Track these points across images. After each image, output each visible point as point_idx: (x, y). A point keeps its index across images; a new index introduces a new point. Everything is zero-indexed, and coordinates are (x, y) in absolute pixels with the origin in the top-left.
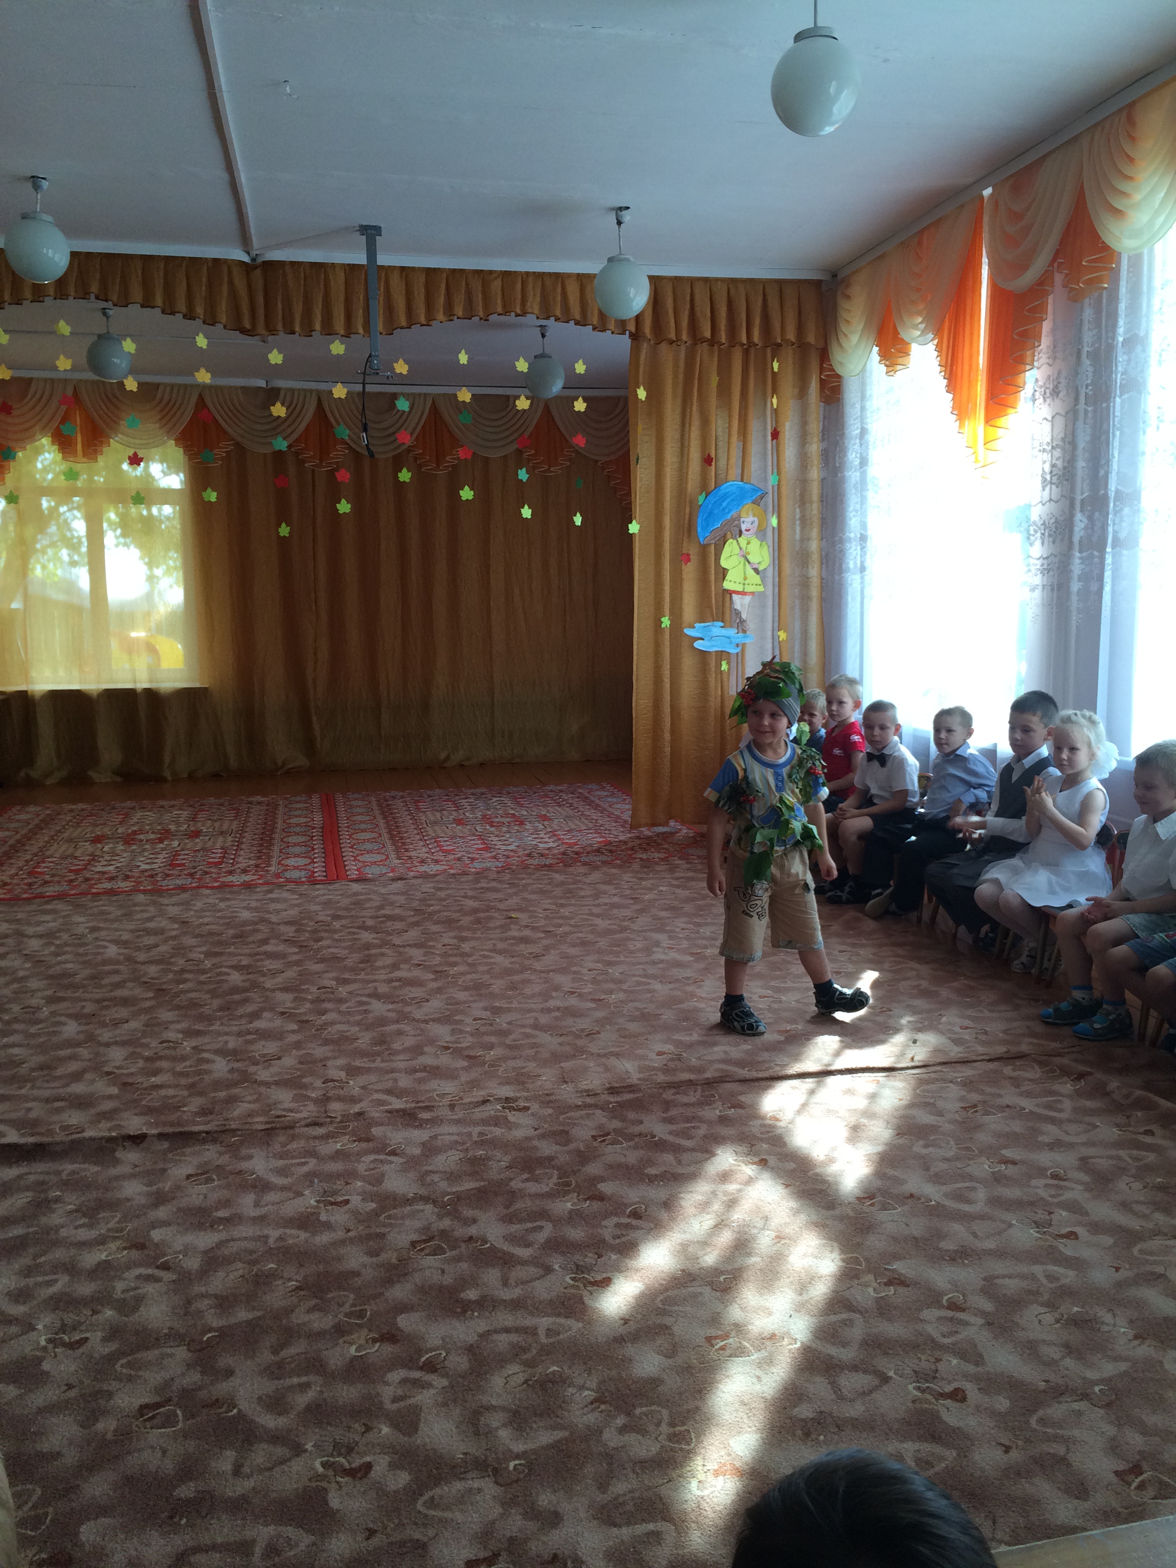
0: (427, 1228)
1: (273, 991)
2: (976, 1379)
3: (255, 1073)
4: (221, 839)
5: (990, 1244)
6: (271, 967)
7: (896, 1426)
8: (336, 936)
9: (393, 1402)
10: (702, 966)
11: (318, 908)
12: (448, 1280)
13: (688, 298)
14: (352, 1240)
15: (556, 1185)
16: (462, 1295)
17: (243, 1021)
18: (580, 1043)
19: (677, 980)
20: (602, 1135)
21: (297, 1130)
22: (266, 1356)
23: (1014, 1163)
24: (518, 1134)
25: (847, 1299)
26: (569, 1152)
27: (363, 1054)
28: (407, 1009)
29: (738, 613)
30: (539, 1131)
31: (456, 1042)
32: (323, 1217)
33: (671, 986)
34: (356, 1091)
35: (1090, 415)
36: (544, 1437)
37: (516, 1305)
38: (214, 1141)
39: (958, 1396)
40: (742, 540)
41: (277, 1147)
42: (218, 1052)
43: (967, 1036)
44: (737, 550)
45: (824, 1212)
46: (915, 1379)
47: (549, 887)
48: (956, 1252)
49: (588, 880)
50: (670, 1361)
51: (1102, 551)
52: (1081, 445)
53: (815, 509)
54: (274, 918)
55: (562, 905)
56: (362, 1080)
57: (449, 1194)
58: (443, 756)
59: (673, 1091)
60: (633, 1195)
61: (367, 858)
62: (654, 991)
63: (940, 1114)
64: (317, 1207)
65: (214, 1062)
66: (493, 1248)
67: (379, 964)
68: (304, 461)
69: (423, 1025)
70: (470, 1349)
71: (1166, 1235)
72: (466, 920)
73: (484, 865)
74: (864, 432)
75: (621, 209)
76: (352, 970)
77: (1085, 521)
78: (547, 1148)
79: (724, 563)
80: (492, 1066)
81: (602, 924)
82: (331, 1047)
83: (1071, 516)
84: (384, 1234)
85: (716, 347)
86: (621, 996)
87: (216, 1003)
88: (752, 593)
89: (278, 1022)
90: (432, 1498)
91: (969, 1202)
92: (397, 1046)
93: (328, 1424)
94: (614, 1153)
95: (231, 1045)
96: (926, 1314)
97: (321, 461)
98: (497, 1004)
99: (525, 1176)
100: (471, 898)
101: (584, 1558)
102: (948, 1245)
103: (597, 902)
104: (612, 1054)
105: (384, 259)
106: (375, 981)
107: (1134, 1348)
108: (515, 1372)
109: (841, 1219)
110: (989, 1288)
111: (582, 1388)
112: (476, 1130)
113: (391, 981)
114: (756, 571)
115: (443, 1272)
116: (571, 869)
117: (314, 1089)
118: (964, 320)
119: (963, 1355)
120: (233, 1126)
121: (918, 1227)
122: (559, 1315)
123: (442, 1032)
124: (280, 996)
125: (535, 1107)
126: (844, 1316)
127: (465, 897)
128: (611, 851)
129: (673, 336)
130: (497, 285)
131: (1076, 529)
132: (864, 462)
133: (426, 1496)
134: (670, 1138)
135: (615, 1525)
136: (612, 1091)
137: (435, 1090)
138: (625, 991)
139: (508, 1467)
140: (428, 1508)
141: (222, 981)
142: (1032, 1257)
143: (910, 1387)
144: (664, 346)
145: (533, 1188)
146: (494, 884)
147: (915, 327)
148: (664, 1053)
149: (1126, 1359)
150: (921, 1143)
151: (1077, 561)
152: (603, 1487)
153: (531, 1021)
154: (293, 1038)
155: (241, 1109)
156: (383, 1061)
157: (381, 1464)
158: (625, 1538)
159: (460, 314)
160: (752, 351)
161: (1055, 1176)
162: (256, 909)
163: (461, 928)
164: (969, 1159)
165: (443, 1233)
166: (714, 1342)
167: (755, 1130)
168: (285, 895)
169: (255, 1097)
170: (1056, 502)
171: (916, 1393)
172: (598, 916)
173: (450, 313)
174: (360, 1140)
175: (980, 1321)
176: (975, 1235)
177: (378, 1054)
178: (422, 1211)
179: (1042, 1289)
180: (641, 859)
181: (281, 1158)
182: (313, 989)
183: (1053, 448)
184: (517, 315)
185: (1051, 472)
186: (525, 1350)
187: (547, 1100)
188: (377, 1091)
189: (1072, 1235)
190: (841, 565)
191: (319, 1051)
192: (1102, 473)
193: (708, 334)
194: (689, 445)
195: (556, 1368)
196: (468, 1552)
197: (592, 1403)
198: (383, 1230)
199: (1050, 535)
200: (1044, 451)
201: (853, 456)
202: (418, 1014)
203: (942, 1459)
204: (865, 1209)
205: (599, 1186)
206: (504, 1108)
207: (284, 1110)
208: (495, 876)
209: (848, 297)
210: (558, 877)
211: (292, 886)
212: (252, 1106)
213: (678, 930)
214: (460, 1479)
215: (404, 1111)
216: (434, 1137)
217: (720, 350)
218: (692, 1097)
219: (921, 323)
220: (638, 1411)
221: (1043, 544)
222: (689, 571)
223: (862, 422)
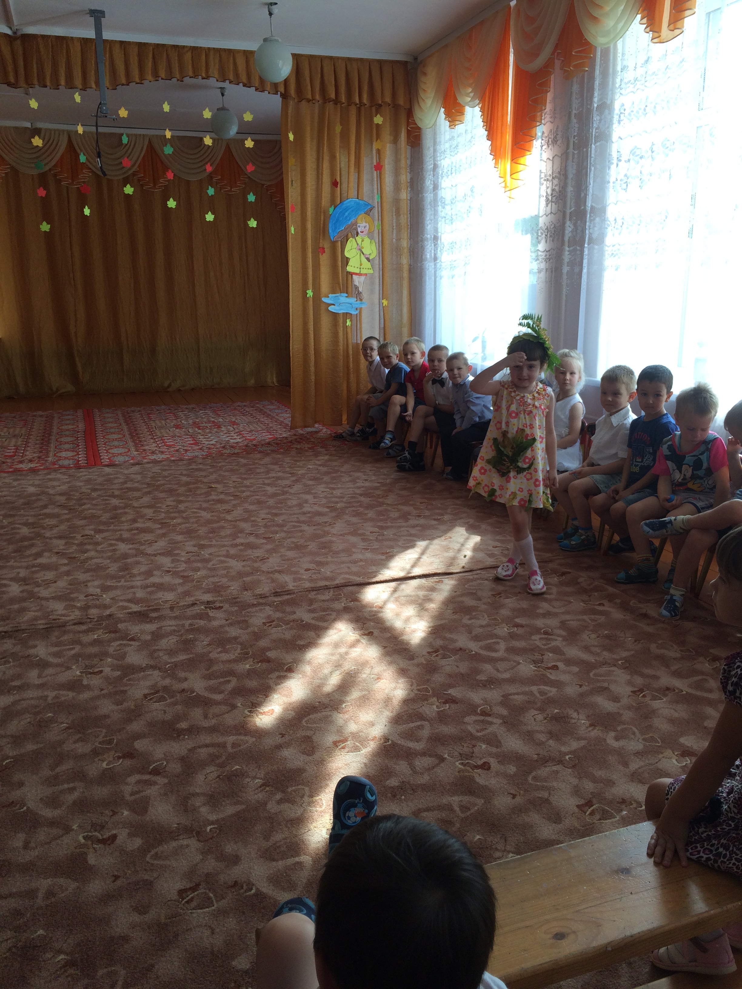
0: (153, 686)
1: (51, 538)
2: (496, 756)
3: (39, 592)
4: (14, 440)
5: (506, 675)
6: (50, 523)
7: (448, 787)
8: (94, 502)
9: (131, 795)
10: (334, 514)
11: (81, 484)
12: (168, 717)
13: (319, 71)
14: (104, 696)
15: (239, 654)
16: (178, 726)
17: (31, 559)
18: (256, 565)
19: (319, 524)
20: (270, 622)
21: (68, 628)
22: (46, 772)
23: (522, 626)
24: (216, 623)
25: (420, 713)
26: (247, 634)
27: (113, 577)
28: (142, 547)
29: (357, 288)
30: (230, 621)
31: (174, 568)
32: (85, 682)
33: (315, 527)
34: (108, 601)
35: (576, 156)
36: (230, 810)
37: (213, 730)
38: (10, 637)
39: (486, 767)
40: (359, 239)
41: (53, 639)
42: (14, 579)
43: (497, 552)
44: (355, 245)
45: (407, 661)
46: (460, 758)
47: (236, 467)
48: (486, 681)
49: (262, 462)
50: (310, 758)
51: (582, 246)
52: (570, 176)
53: (404, 219)
54: (51, 491)
55: (245, 479)
56: (112, 594)
57: (169, 663)
58: (166, 384)
59: (315, 592)
60: (288, 658)
61: (115, 451)
62: (304, 531)
63: (479, 599)
64: (80, 676)
65: (10, 586)
66: (198, 696)
67: (123, 519)
68: (59, 181)
69: (153, 558)
70: (182, 759)
71: (610, 664)
72: (181, 490)
73: (194, 454)
74: (435, 167)
75: (271, 4)
76: (105, 523)
77: (572, 227)
78: (234, 632)
79: (347, 254)
80: (199, 582)
81: (270, 490)
82: (90, 574)
83: (564, 223)
84: (126, 691)
85: (339, 105)
86: (283, 535)
87: (11, 548)
88: (366, 275)
89: (54, 559)
90: (157, 853)
91: (496, 651)
92: (135, 571)
93: (88, 812)
94: (276, 633)
95: (21, 575)
96: (467, 719)
97: (73, 181)
98: (202, 542)
99: (220, 650)
100: (185, 475)
101: (254, 882)
102: (482, 677)
103: (267, 476)
104: (276, 571)
105: (108, 35)
106: (120, 530)
107: (589, 732)
108: (212, 771)
109: (418, 665)
110: (505, 701)
111: (255, 778)
112: (187, 623)
113: (132, 530)
114: (368, 259)
115: (165, 712)
116: (252, 455)
117: (79, 601)
118: (499, 90)
119: (489, 742)
120: (23, 628)
121: (464, 667)
122: (240, 734)
123: (166, 561)
124: (56, 542)
125: (226, 606)
126: (419, 723)
127: (181, 474)
128: (277, 444)
129: (310, 96)
130: (188, 56)
131: (567, 232)
132: (436, 187)
133: (153, 852)
134: (313, 622)
135: (274, 860)
136: (276, 594)
137: (160, 598)
138: (285, 532)
139: (206, 830)
140: (155, 859)
141: (16, 533)
142: (531, 681)
143: (457, 763)
144: (304, 103)
145: (225, 657)
146: (201, 466)
147: (467, 95)
148: (310, 570)
149: (585, 739)
150: (468, 617)
151: (567, 253)
152: (267, 837)
153: (224, 553)
154: (65, 568)
155: (30, 615)
156: (125, 581)
157: (122, 835)
158: (280, 867)
159: (163, 76)
160: (363, 108)
161: (546, 633)
162: (39, 486)
163: (179, 495)
164: (496, 625)
165: (166, 689)
166: (338, 744)
167: (365, 614)
168: (59, 476)
169: (38, 608)
170: (555, 214)
171: (460, 766)
172: (268, 485)
173: (156, 76)
174: (110, 632)
175: (499, 721)
176: (498, 671)
177: (123, 577)
178: (152, 675)
179: (536, 700)
180: (297, 448)
181: (56, 646)
182: (79, 536)
183: (553, 178)
184: (203, 78)
185: (552, 194)
186: (218, 757)
187: (234, 601)
188: (121, 601)
189: (555, 668)
190: (422, 256)
191: (82, 577)
192: (583, 195)
193: (333, 96)
194: (322, 174)
195: (238, 767)
196: (180, 885)
197: (260, 787)
198: (125, 688)
199: (551, 236)
200: (548, 180)
201: (429, 183)
202: (149, 550)
203: (476, 805)
204: (433, 659)
205: (267, 654)
206: (206, 608)
207: (58, 615)
208: (201, 461)
209: (425, 74)
210: (243, 461)
211: (64, 470)
212: (36, 614)
213: (320, 492)
214: (175, 840)
215: (140, 612)
216: (161, 628)
217: (341, 107)
218: (327, 596)
219: (471, 92)
220: (290, 790)
221: (546, 242)
222: (325, 259)
223: (434, 160)
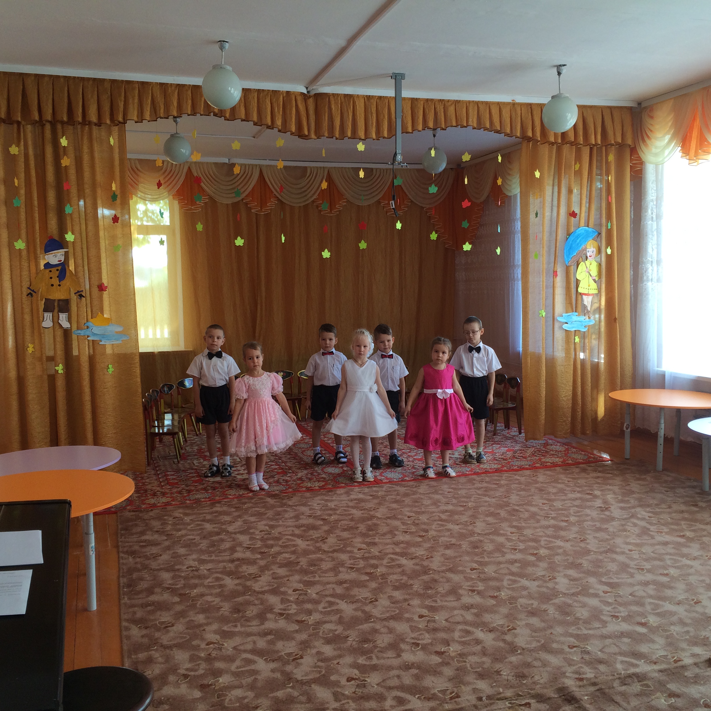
1: (443, 572)
8: (434, 528)
17: (453, 597)
18: (698, 610)
27: (566, 623)
28: (549, 585)
29: (585, 307)
34: (601, 655)
40: (587, 262)
44: (584, 268)
54: (377, 515)
67: (486, 549)
69: (576, 598)
72: (502, 513)
75: (560, 65)
76: (475, 554)
79: (578, 277)
88: (593, 294)
89: (477, 598)
97: (261, 209)
105: (406, 94)
114: (595, 281)
130: (452, 108)
184: (462, 127)
209: (652, 117)
